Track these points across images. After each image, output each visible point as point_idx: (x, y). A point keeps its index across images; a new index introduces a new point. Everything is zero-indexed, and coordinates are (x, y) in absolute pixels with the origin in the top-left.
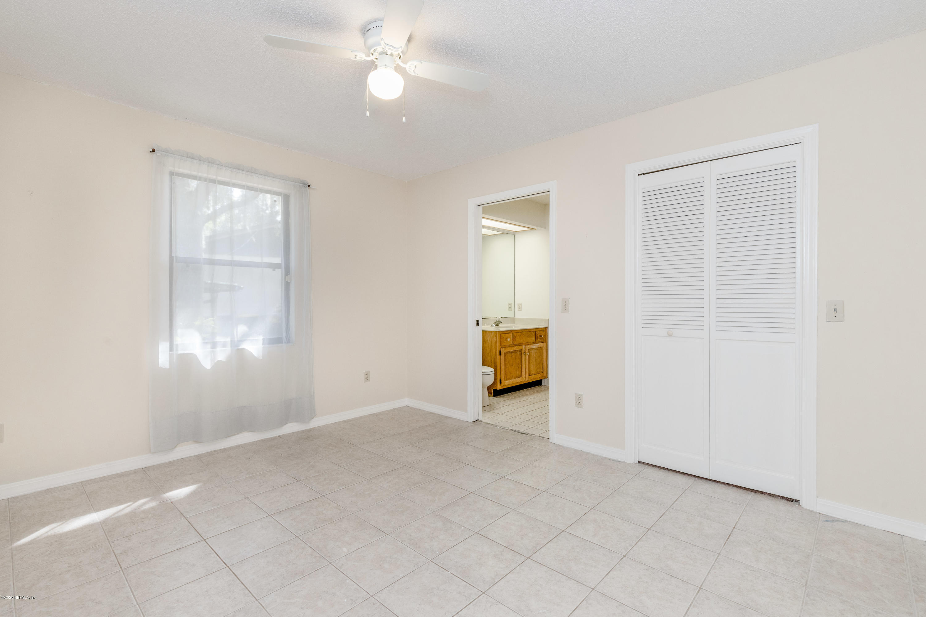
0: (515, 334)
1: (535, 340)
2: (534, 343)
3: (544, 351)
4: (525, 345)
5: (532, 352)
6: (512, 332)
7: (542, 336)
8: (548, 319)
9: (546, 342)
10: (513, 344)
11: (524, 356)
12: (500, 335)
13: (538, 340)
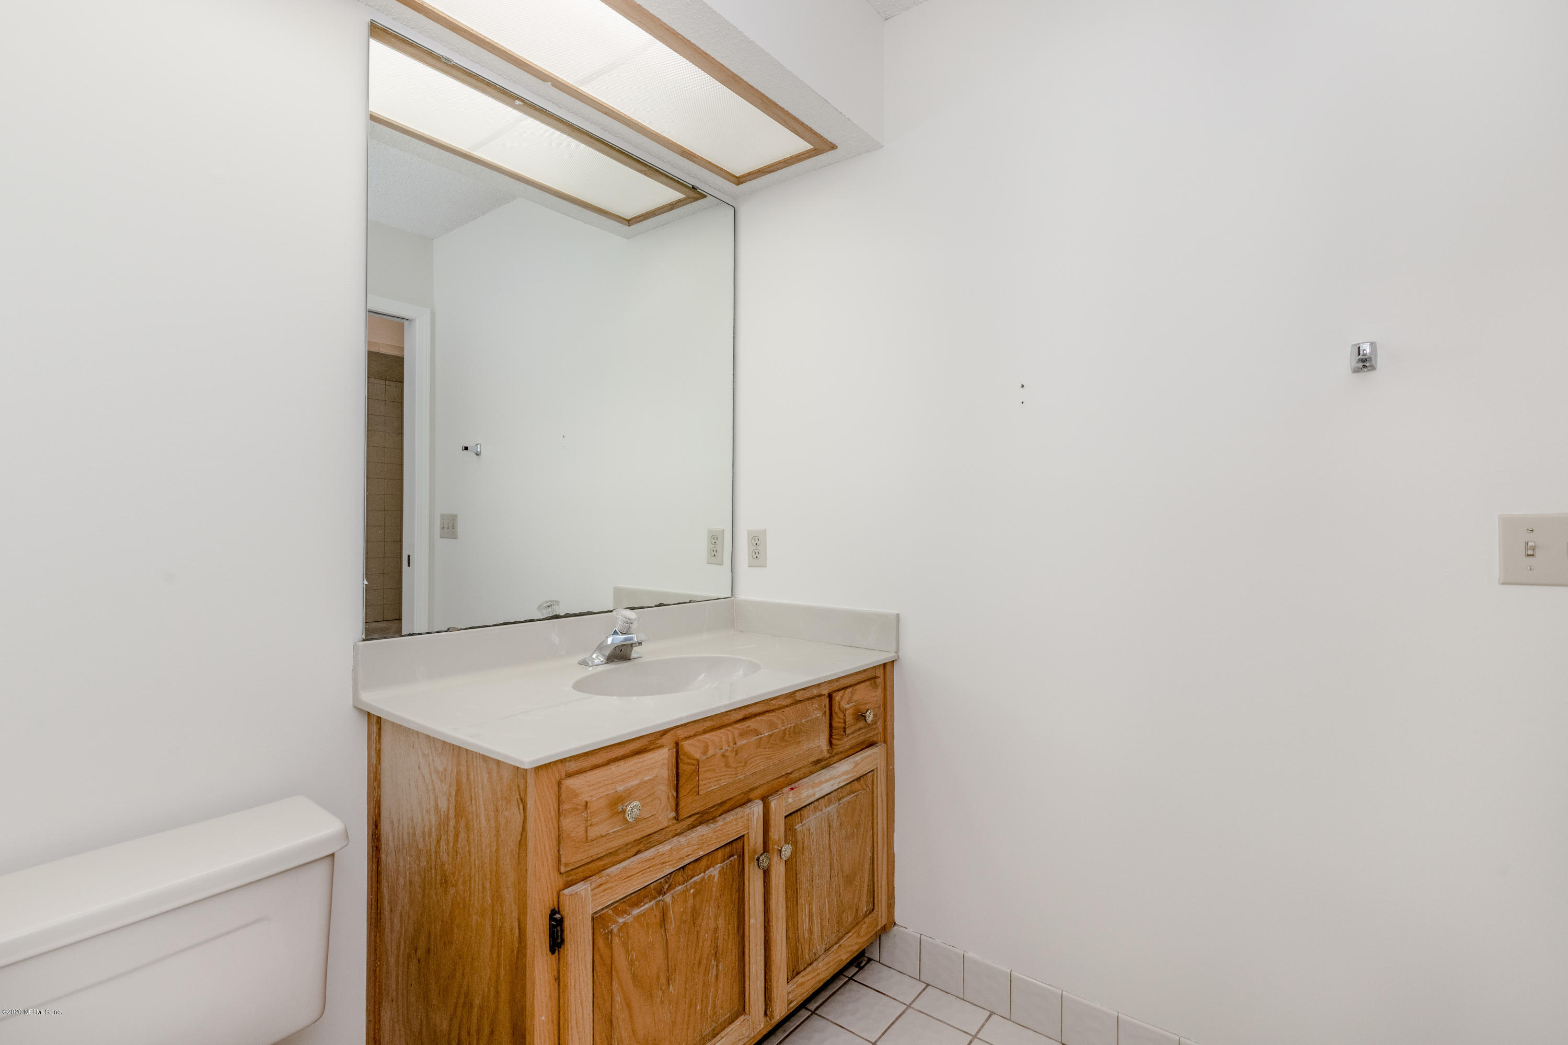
0: (691, 748)
1: (831, 743)
2: (821, 764)
3: (881, 789)
4: (765, 799)
5: (811, 823)
6: (668, 740)
7: (870, 717)
8: (898, 615)
9: (885, 742)
10: (677, 818)
11: (760, 874)
12: (559, 784)
13: (845, 743)
